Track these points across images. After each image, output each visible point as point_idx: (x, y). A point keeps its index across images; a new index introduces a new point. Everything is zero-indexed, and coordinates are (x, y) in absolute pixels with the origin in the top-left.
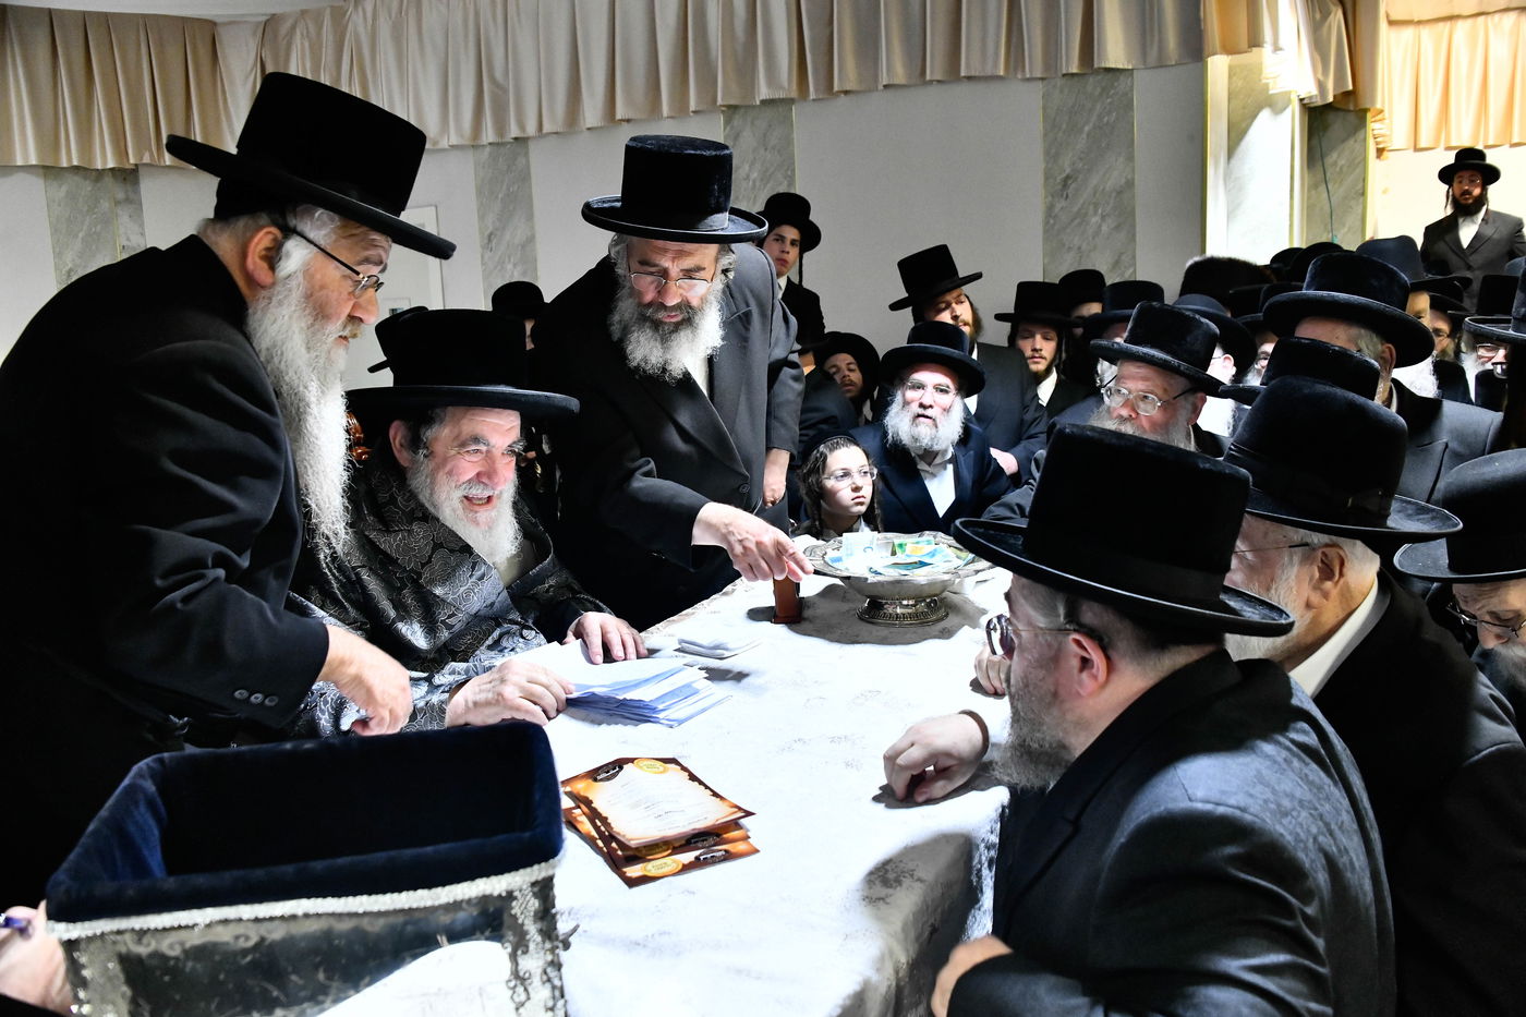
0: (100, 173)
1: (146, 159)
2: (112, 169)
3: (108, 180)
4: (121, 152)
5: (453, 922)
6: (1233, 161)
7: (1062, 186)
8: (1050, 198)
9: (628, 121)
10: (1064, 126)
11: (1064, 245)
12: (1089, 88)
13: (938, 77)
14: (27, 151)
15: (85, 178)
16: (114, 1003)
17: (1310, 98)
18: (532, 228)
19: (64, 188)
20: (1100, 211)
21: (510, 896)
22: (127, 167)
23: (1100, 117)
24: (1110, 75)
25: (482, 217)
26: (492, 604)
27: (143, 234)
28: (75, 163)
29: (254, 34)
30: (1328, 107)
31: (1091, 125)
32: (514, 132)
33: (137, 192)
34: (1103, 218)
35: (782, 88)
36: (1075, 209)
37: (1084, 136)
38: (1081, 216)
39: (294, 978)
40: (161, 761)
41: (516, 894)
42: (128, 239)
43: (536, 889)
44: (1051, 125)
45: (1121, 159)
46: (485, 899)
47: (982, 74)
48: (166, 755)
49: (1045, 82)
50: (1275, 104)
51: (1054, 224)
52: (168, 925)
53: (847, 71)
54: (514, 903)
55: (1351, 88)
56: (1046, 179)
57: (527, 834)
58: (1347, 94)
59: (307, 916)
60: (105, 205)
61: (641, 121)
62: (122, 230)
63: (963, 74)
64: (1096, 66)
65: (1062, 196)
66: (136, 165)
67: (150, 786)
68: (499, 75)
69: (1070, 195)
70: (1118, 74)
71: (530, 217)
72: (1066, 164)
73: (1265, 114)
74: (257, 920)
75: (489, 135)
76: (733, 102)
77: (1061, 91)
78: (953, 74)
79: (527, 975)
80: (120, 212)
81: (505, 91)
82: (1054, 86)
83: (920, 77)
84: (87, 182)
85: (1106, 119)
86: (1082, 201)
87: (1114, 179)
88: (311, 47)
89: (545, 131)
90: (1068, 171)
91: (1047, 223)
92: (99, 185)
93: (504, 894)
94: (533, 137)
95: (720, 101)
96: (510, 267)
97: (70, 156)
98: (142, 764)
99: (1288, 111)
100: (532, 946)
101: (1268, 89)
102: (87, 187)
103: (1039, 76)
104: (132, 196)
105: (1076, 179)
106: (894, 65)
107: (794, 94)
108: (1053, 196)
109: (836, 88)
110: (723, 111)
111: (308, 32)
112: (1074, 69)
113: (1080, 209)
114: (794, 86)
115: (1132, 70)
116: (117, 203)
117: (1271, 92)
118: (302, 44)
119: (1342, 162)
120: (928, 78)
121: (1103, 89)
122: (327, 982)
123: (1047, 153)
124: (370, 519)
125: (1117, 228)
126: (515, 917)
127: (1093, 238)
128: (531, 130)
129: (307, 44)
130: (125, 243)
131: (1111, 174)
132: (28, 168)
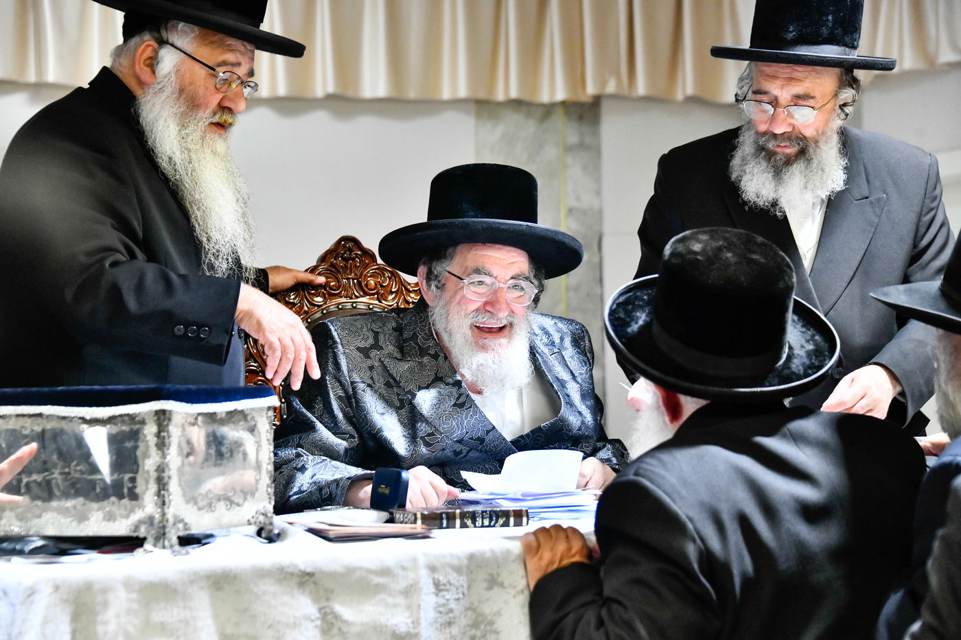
0: (548, 110)
1: (612, 88)
2: (563, 103)
3: (559, 119)
4: (576, 75)
15: (529, 116)
19: (500, 129)
22: (584, 99)
27: (598, 193)
28: (514, 94)
33: (596, 134)
42: (578, 199)
66: (598, 97)
84: (531, 121)
97: (509, 87)
102: (530, 127)
104: (588, 140)
116: (568, 149)
130: (573, 203)
132: (456, 103)
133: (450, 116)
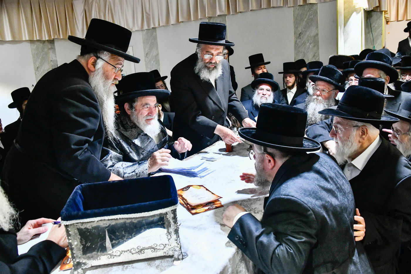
0: (45, 42)
1: (56, 37)
2: (47, 40)
3: (47, 43)
4: (50, 35)
5: (153, 220)
6: (346, 27)
7: (299, 36)
8: (296, 39)
9: (182, 22)
10: (299, 19)
11: (300, 51)
12: (306, 9)
13: (265, 7)
14: (26, 36)
16: (76, 240)
17: (367, 8)
18: (158, 51)
19: (35, 46)
20: (309, 42)
21: (166, 213)
22: (51, 39)
23: (309, 16)
24: (311, 5)
25: (145, 49)
26: (153, 149)
27: (56, 57)
28: (38, 39)
29: (83, 2)
30: (372, 11)
31: (306, 19)
32: (152, 26)
34: (310, 44)
35: (223, 12)
36: (303, 42)
37: (305, 22)
38: (304, 43)
39: (117, 233)
40: (82, 186)
41: (168, 213)
42: (52, 59)
43: (172, 212)
44: (296, 19)
45: (315, 28)
46: (161, 214)
47: (277, 6)
48: (83, 184)
49: (294, 8)
50: (357, 11)
51: (297, 46)
52: (88, 221)
53: (240, 7)
54: (167, 215)
55: (378, 5)
56: (295, 34)
57: (170, 199)
58: (377, 7)
59: (120, 219)
60: (46, 50)
61: (186, 22)
62: (50, 56)
63: (271, 6)
64: (307, 3)
65: (299, 38)
66: (54, 39)
67: (80, 192)
68: (148, 11)
69: (301, 38)
70: (313, 5)
71: (157, 48)
72: (300, 29)
73: (354, 14)
74: (109, 220)
75: (146, 27)
76: (210, 16)
77: (298, 10)
78: (269, 6)
79: (171, 232)
80: (50, 51)
81: (150, 15)
82: (296, 9)
83: (260, 7)
84: (41, 44)
85: (310, 17)
86: (304, 40)
87: (313, 33)
88: (98, 6)
89: (160, 25)
90: (300, 31)
91: (295, 46)
92: (44, 44)
93: (165, 213)
94: (158, 27)
95: (207, 16)
96: (152, 62)
97: (36, 37)
98: (77, 187)
99: (361, 13)
100: (172, 225)
101: (355, 7)
102: (41, 45)
103: (292, 6)
104: (53, 47)
105: (303, 34)
106: (253, 5)
107: (226, 13)
108: (296, 38)
109: (238, 11)
110: (207, 18)
111: (97, 2)
112: (302, 4)
113: (304, 42)
114: (226, 11)
115: (317, 3)
116: (49, 49)
117: (356, 8)
118: (95, 4)
119: (376, 26)
120: (262, 7)
121: (310, 9)
122: (125, 234)
123: (295, 27)
124: (122, 128)
125: (314, 46)
126: (168, 218)
127: (308, 49)
128: (157, 25)
129: (97, 5)
130: (51, 59)
131: (312, 32)
132: (26, 41)
133: (24, 44)
